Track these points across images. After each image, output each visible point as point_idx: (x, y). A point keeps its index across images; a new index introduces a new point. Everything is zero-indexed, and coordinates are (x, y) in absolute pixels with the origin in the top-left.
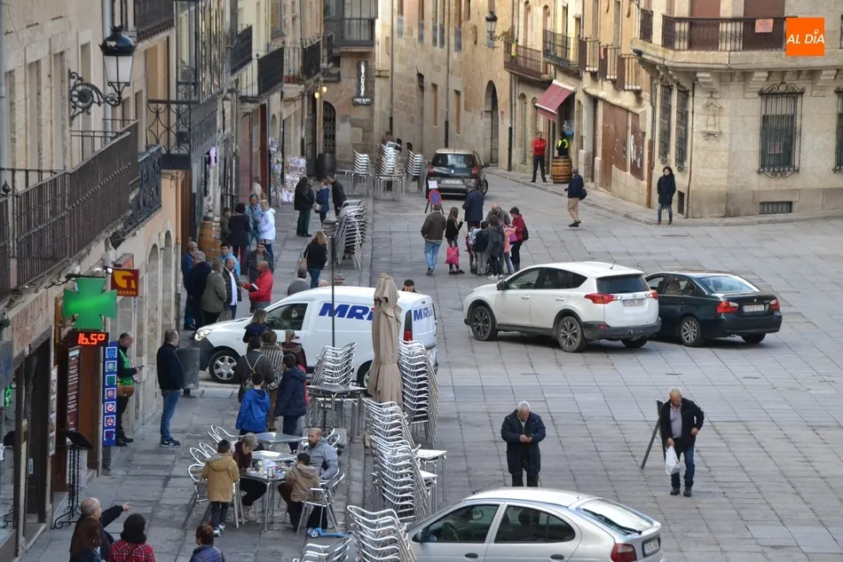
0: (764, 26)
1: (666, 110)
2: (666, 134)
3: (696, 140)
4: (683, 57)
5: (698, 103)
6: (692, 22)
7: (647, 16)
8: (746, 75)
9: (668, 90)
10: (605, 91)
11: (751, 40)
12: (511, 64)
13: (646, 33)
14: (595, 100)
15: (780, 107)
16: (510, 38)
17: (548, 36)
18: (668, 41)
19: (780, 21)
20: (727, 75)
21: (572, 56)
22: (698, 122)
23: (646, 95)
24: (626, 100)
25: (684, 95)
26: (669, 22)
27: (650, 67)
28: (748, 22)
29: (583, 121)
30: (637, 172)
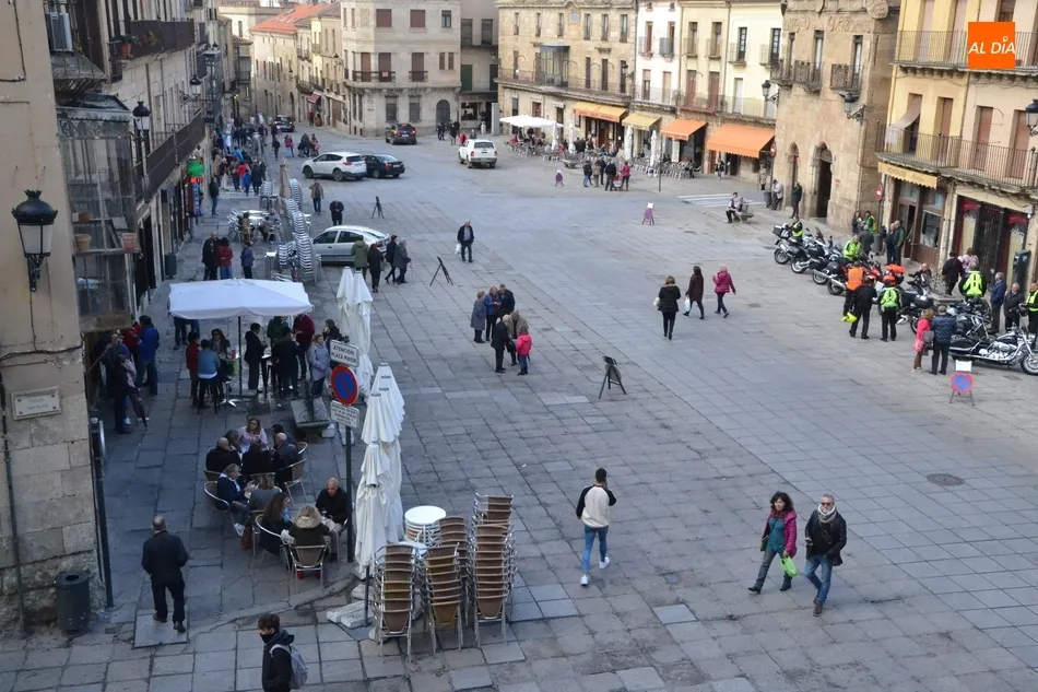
0: (385, 74)
1: (355, 101)
2: (355, 110)
3: (365, 112)
4: (360, 84)
5: (365, 99)
6: (362, 73)
7: (347, 71)
8: (380, 90)
9: (355, 95)
10: (332, 95)
11: (382, 79)
12: (298, 86)
13: (347, 76)
14: (329, 99)
15: (391, 101)
16: (297, 78)
17: (311, 77)
18: (355, 78)
19: (390, 73)
20: (374, 90)
21: (320, 84)
22: (366, 106)
23: (347, 97)
24: (340, 98)
25: (361, 96)
26: (354, 73)
27: (348, 87)
28: (380, 73)
29: (325, 105)
30: (345, 122)
